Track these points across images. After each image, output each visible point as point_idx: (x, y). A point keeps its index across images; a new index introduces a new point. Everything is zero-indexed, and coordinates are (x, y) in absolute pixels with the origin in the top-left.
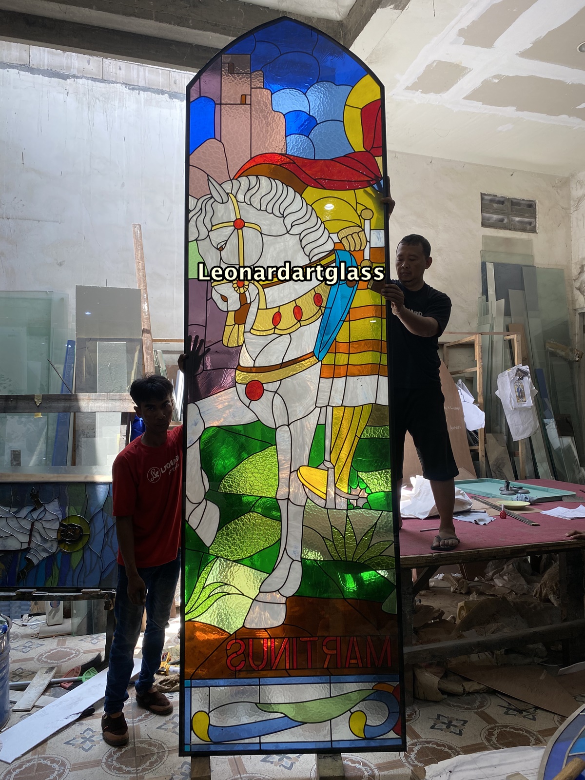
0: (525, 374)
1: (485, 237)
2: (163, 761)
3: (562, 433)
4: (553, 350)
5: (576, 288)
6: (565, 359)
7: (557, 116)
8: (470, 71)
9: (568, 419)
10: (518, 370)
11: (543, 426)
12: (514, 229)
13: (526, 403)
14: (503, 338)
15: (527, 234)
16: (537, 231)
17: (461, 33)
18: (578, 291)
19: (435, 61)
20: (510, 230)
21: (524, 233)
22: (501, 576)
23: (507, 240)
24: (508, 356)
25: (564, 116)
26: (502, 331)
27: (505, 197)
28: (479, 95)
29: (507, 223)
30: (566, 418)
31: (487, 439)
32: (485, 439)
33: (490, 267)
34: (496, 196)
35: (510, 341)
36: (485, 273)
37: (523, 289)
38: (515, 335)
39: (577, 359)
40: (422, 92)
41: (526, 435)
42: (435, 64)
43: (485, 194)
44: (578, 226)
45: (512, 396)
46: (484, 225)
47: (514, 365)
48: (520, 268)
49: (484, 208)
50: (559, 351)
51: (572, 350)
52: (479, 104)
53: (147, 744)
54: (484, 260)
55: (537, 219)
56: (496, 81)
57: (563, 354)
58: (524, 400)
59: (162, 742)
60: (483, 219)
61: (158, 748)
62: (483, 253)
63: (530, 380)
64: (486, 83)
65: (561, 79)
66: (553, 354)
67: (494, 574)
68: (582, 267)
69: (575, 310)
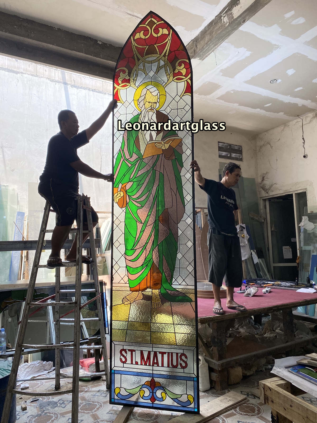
0: (244, 228)
1: (220, 163)
3: (259, 257)
4: (253, 217)
5: (261, 187)
6: (258, 221)
7: (256, 109)
8: (222, 87)
9: (261, 250)
10: (241, 226)
12: (233, 159)
15: (239, 161)
16: (243, 161)
17: (222, 71)
18: (262, 189)
19: (207, 81)
20: (231, 159)
21: (237, 161)
22: (242, 327)
25: (258, 110)
27: (228, 144)
28: (223, 98)
29: (230, 156)
34: (224, 143)
39: (263, 221)
40: (198, 94)
41: (246, 258)
42: (207, 83)
43: (220, 142)
44: (260, 159)
49: (220, 149)
50: (255, 217)
51: (261, 217)
52: (223, 102)
55: (243, 155)
56: (232, 92)
57: (257, 218)
60: (219, 153)
62: (220, 170)
63: (246, 231)
64: (228, 93)
65: (260, 94)
66: (253, 219)
67: (238, 326)
68: (263, 178)
69: (261, 198)
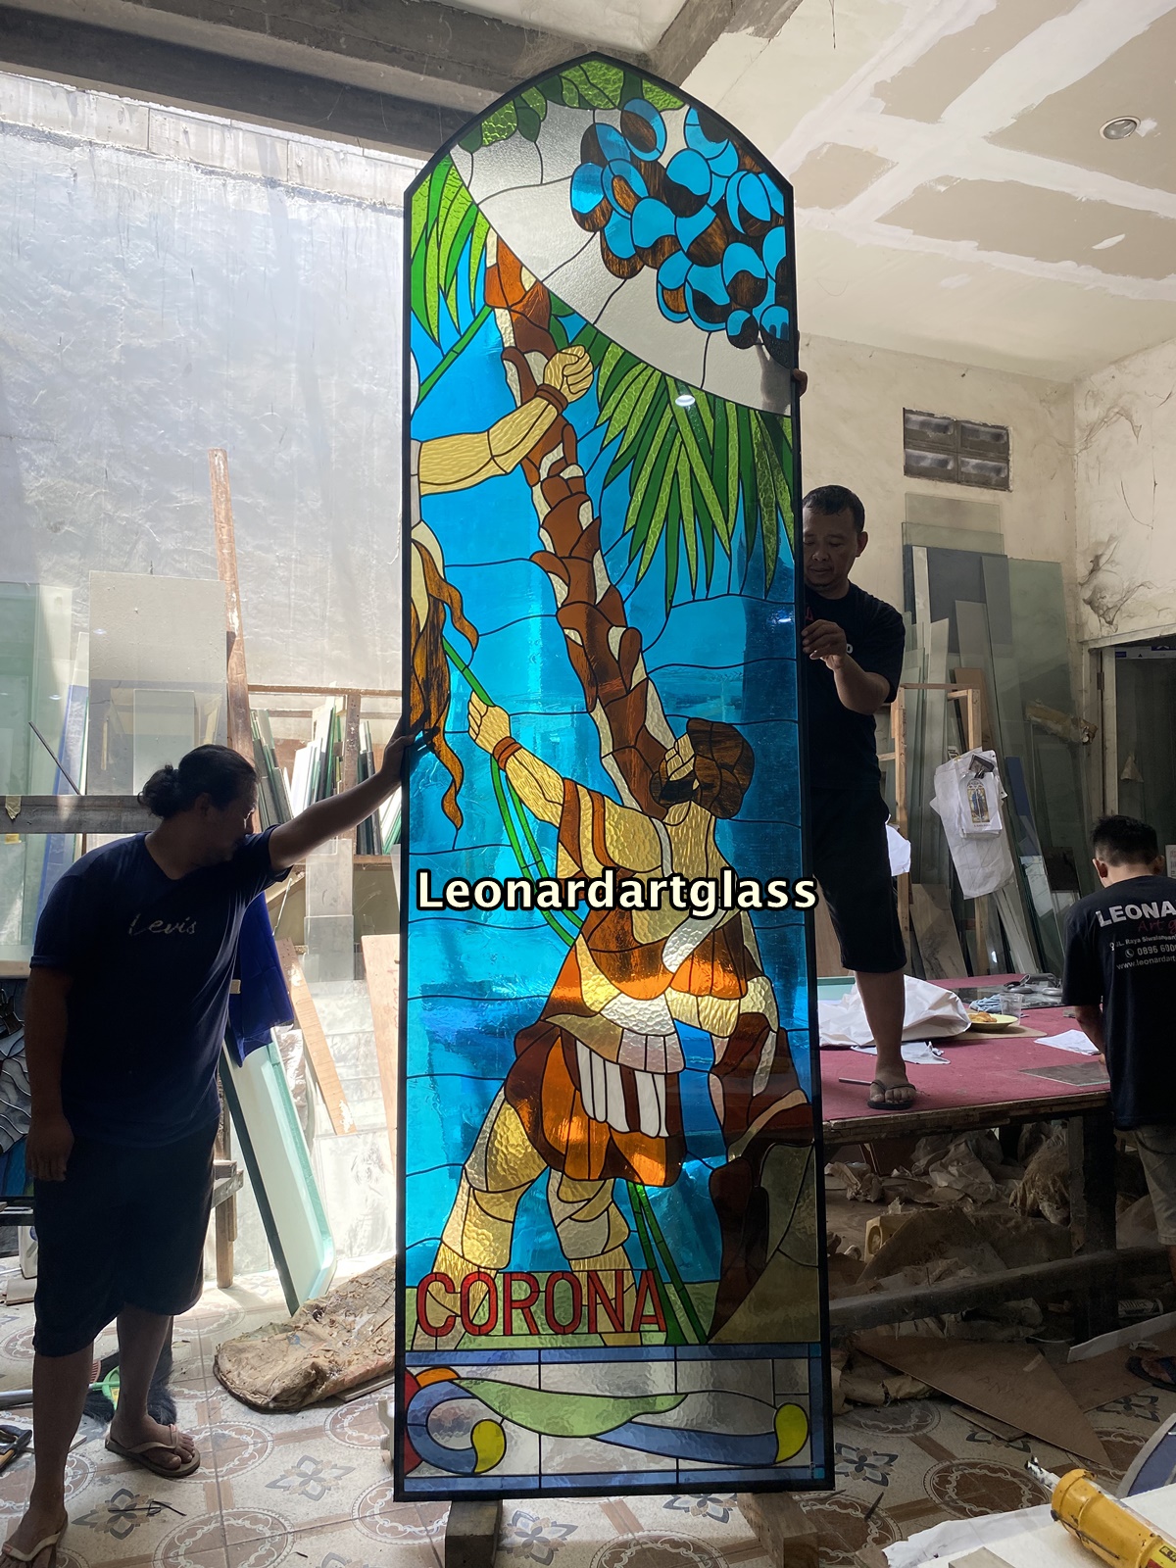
0: (989, 767)
1: (910, 496)
2: (285, 1553)
3: (1056, 884)
4: (1039, 720)
5: (1084, 600)
6: (1063, 740)
7: (1056, 262)
8: (894, 166)
9: (1068, 856)
10: (976, 758)
11: (1021, 871)
12: (967, 482)
13: (990, 823)
14: (946, 695)
15: (992, 491)
16: (1011, 488)
17: (879, 89)
18: (1089, 607)
19: (826, 143)
20: (959, 483)
21: (985, 490)
22: (945, 1166)
23: (954, 505)
24: (954, 731)
25: (1069, 264)
26: (943, 682)
27: (949, 419)
28: (908, 214)
29: (953, 469)
30: (1065, 855)
31: (914, 895)
32: (910, 894)
33: (920, 556)
34: (932, 415)
35: (957, 701)
36: (910, 567)
37: (984, 602)
38: (970, 691)
39: (1086, 739)
41: (989, 888)
42: (825, 150)
43: (911, 412)
44: (1088, 479)
45: (963, 810)
46: (910, 470)
47: (964, 749)
48: (977, 559)
49: (910, 438)
50: (1050, 724)
51: (1076, 722)
52: (907, 233)
53: (247, 1519)
54: (909, 543)
55: (1011, 464)
56: (942, 188)
57: (1058, 728)
58: (986, 818)
59: (280, 1515)
60: (908, 457)
61: (271, 1529)
62: (906, 529)
63: (997, 778)
64: (921, 192)
65: (1068, 190)
66: (1040, 729)
67: (929, 1163)
68: (1096, 559)
69: (1082, 643)
